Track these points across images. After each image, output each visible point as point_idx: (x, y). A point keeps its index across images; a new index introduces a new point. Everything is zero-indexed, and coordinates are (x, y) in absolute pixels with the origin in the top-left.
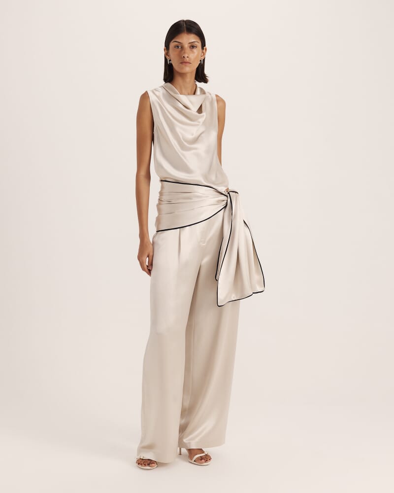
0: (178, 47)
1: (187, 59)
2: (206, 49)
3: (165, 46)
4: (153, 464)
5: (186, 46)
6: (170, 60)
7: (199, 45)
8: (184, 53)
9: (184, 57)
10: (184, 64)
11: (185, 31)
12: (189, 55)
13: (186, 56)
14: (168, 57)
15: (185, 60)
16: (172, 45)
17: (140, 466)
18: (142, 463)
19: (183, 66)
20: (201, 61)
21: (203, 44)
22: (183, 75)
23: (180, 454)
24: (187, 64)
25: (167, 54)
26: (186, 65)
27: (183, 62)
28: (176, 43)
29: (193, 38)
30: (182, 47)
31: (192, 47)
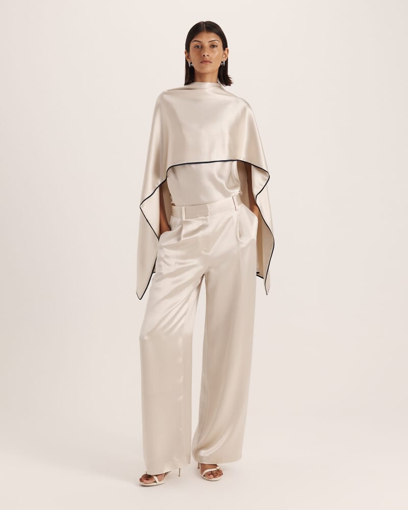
0: (198, 47)
1: (207, 57)
2: (228, 51)
3: (186, 49)
5: (206, 44)
6: (191, 63)
7: (219, 43)
8: (204, 51)
9: (204, 56)
10: (204, 63)
11: (205, 30)
12: (209, 54)
13: (206, 54)
14: (188, 60)
15: (205, 59)
16: (193, 44)
19: (203, 65)
21: (225, 45)
24: (208, 63)
25: (188, 57)
26: (206, 65)
27: (204, 61)
28: (196, 43)
29: (213, 37)
30: (202, 47)
31: (213, 46)
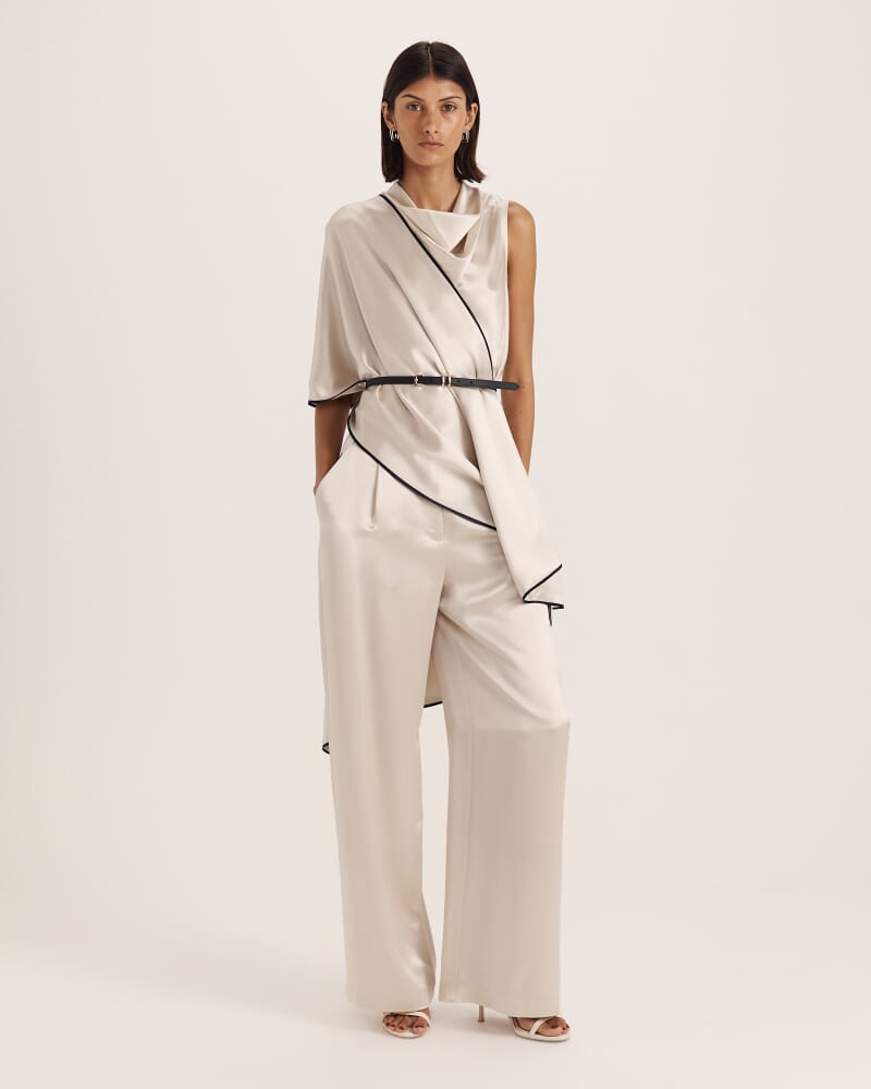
0: (414, 106)
1: (435, 136)
4: (421, 1029)
5: (433, 107)
6: (395, 133)
7: (462, 103)
8: (429, 123)
9: (427, 132)
10: (428, 146)
11: (432, 73)
12: (439, 127)
13: (432, 129)
14: (390, 126)
15: (430, 139)
16: (401, 101)
17: (390, 1029)
18: (396, 1024)
19: (425, 151)
20: (464, 134)
21: (472, 98)
22: (424, 171)
23: (482, 1020)
24: (435, 147)
25: (389, 118)
26: (431, 150)
27: (426, 143)
28: (411, 100)
29: (447, 89)
30: (424, 109)
31: (447, 106)
